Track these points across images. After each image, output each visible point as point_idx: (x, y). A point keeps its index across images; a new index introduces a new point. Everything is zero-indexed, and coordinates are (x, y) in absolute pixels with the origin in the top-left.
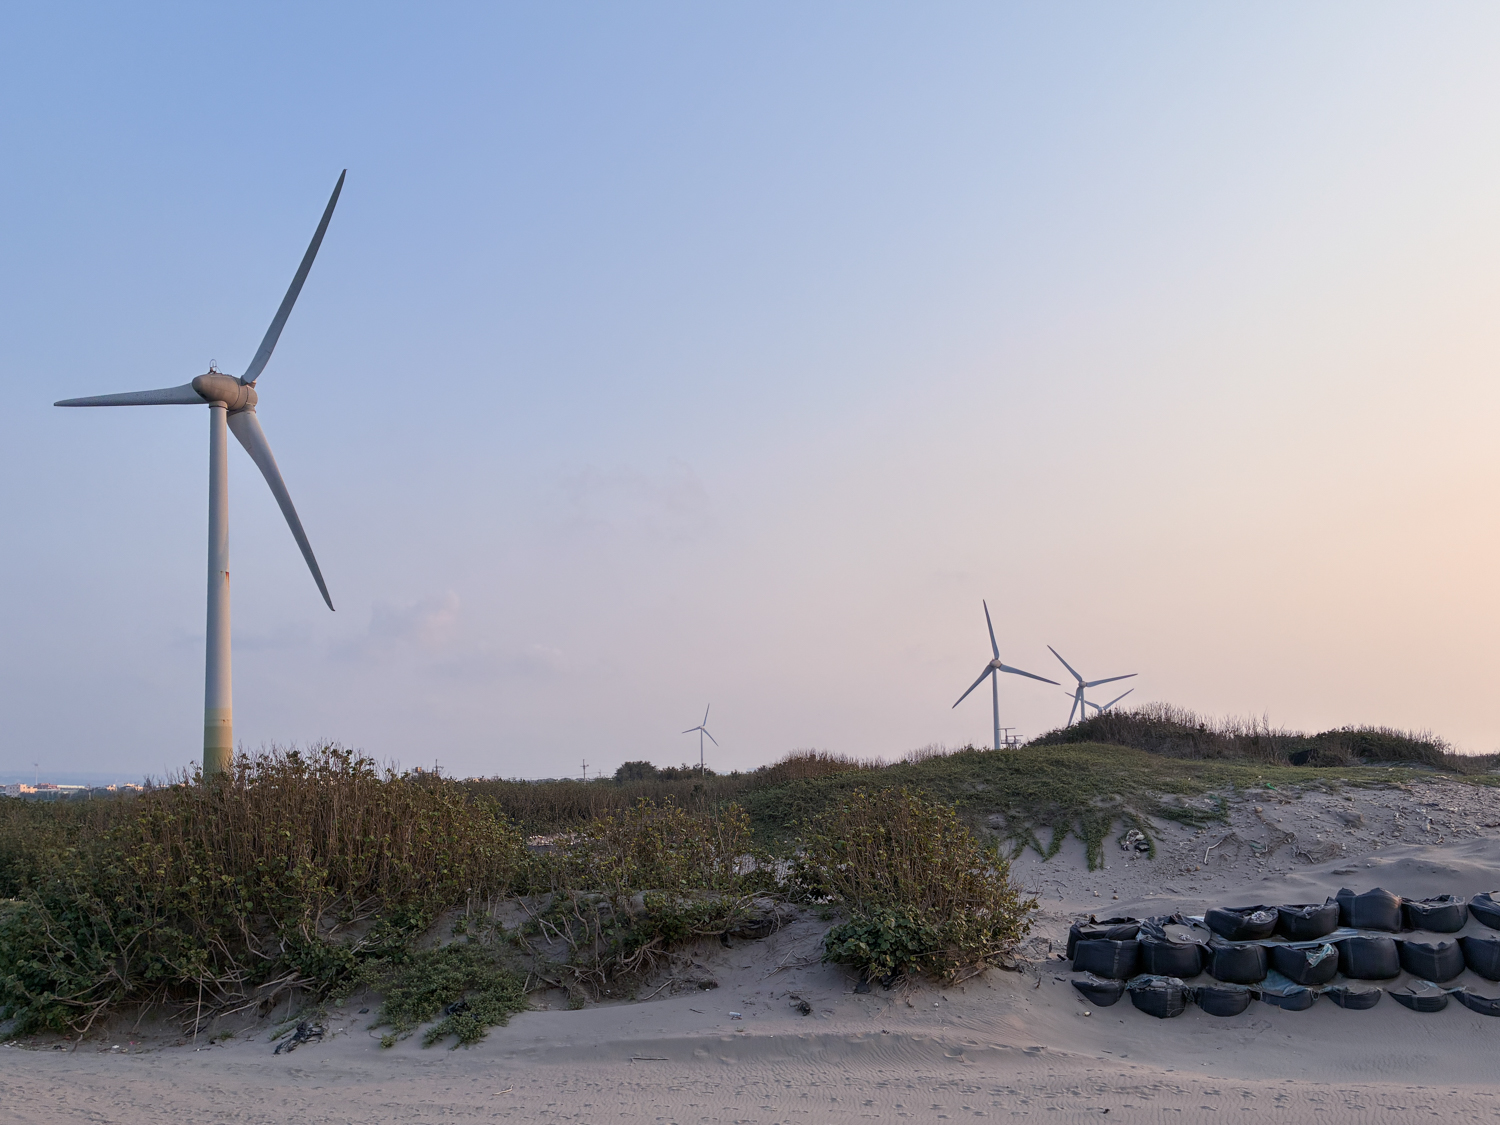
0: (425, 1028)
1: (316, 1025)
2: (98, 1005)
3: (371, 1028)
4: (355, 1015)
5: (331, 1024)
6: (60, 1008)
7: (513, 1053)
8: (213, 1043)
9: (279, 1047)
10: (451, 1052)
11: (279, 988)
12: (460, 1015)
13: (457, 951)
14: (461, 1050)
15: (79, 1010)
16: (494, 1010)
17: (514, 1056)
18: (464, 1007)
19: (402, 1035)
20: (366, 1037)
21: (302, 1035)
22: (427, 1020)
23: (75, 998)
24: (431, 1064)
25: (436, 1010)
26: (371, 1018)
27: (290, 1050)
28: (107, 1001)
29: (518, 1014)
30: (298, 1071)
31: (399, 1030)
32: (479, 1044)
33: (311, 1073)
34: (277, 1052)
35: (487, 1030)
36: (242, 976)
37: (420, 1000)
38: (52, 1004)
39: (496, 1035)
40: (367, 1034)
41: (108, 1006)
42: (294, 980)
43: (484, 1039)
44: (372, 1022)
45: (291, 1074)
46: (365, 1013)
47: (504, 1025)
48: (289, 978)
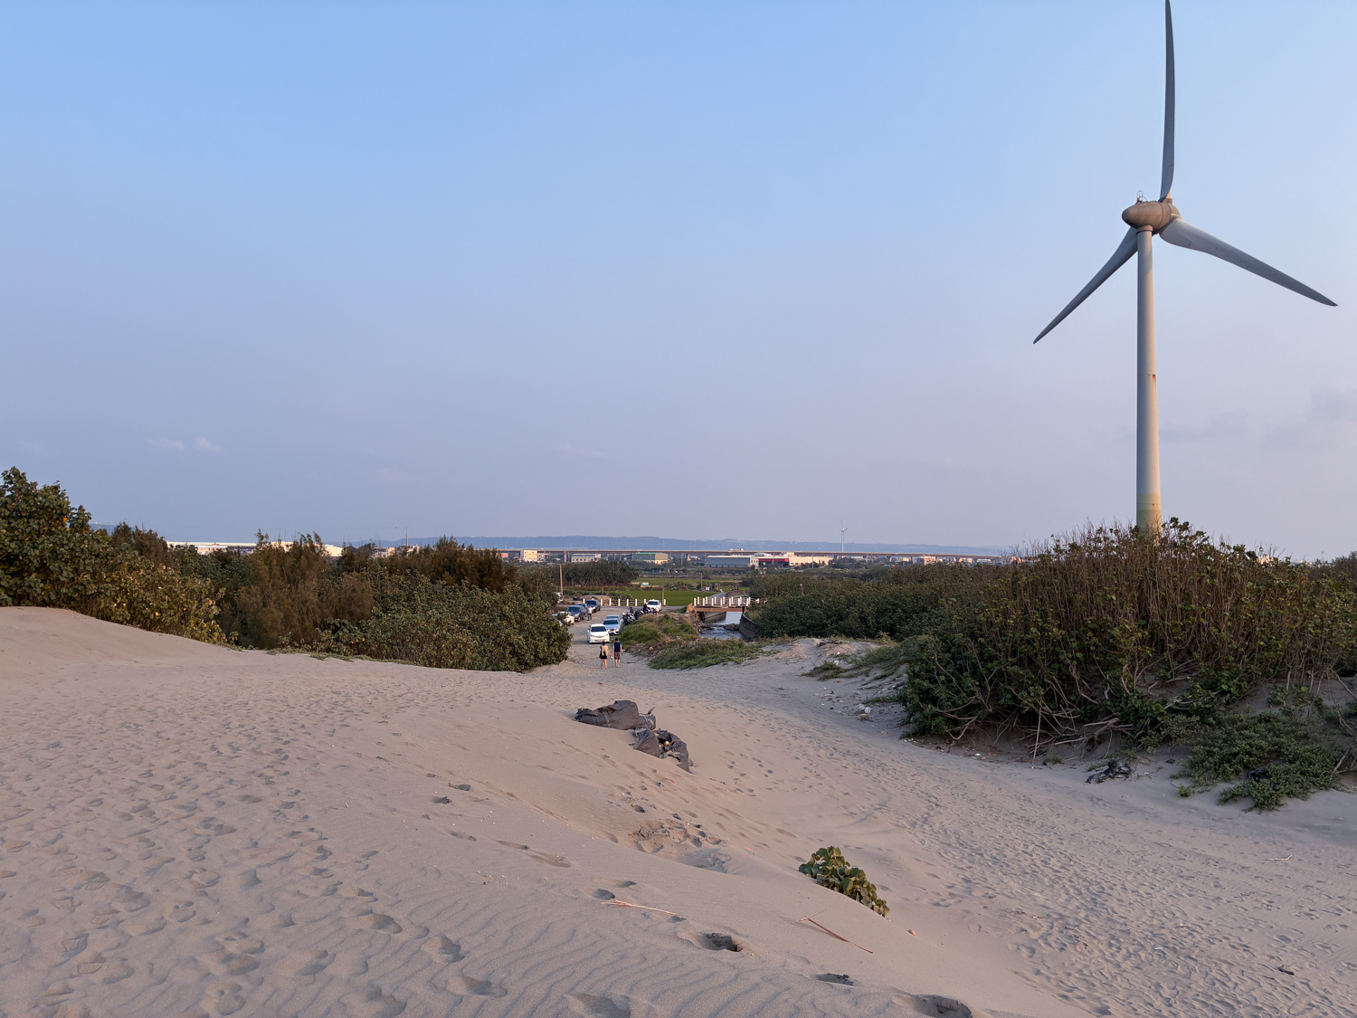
0: (1223, 786)
1: (1126, 766)
2: (969, 720)
3: (1174, 777)
4: (1161, 763)
5: (1139, 767)
6: (941, 718)
7: (1306, 826)
8: (1045, 764)
9: (1091, 777)
10: (1243, 813)
11: (1102, 729)
12: (1258, 781)
13: (1268, 721)
14: (1253, 814)
15: (956, 723)
16: (1297, 782)
17: (1306, 830)
18: (1265, 774)
19: (1200, 789)
20: (1167, 784)
21: (1112, 771)
22: (1227, 780)
23: (952, 713)
24: (1220, 819)
25: (1237, 772)
26: (1175, 769)
27: (1100, 781)
28: (974, 718)
29: (1324, 792)
30: (1099, 799)
31: (1197, 784)
32: (1273, 812)
33: (1110, 803)
34: (1088, 781)
35: (1285, 800)
36: (1074, 714)
37: (1222, 760)
38: (935, 715)
39: (1293, 807)
40: (1169, 781)
41: (976, 723)
42: (1115, 724)
43: (1279, 808)
44: (1176, 773)
45: (1092, 801)
46: (1171, 763)
47: (1305, 798)
48: (1111, 722)
